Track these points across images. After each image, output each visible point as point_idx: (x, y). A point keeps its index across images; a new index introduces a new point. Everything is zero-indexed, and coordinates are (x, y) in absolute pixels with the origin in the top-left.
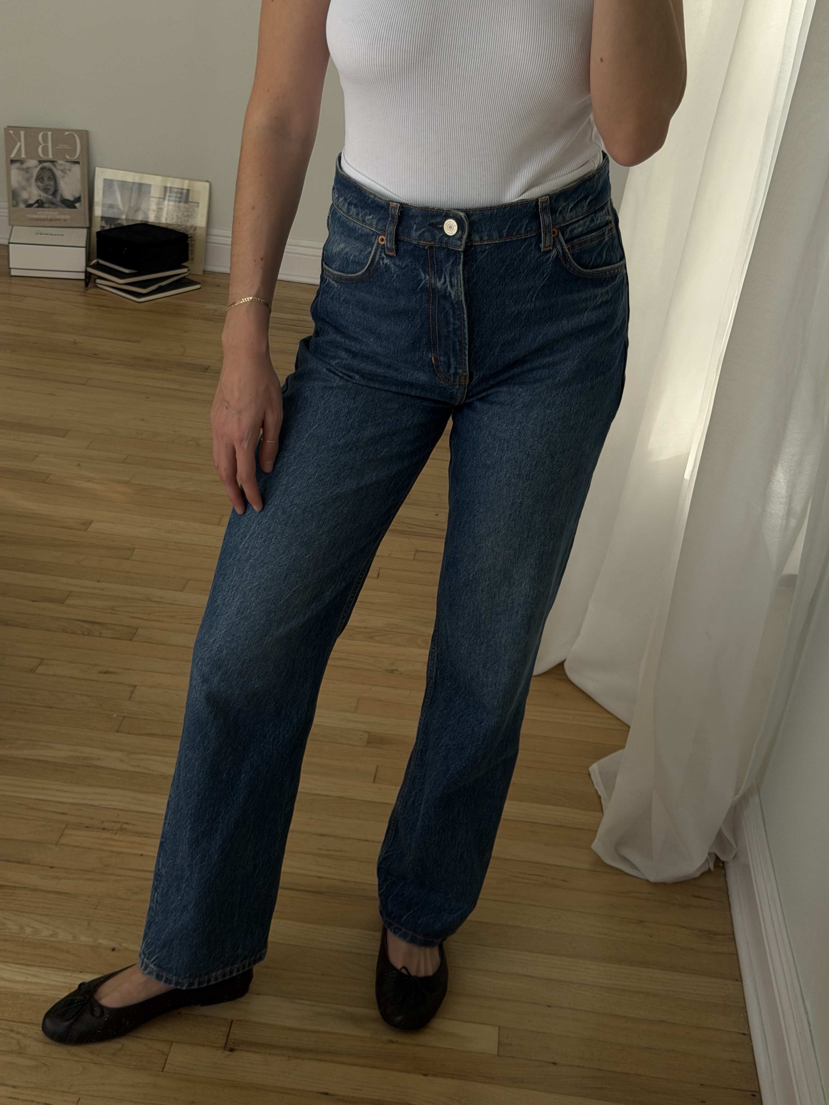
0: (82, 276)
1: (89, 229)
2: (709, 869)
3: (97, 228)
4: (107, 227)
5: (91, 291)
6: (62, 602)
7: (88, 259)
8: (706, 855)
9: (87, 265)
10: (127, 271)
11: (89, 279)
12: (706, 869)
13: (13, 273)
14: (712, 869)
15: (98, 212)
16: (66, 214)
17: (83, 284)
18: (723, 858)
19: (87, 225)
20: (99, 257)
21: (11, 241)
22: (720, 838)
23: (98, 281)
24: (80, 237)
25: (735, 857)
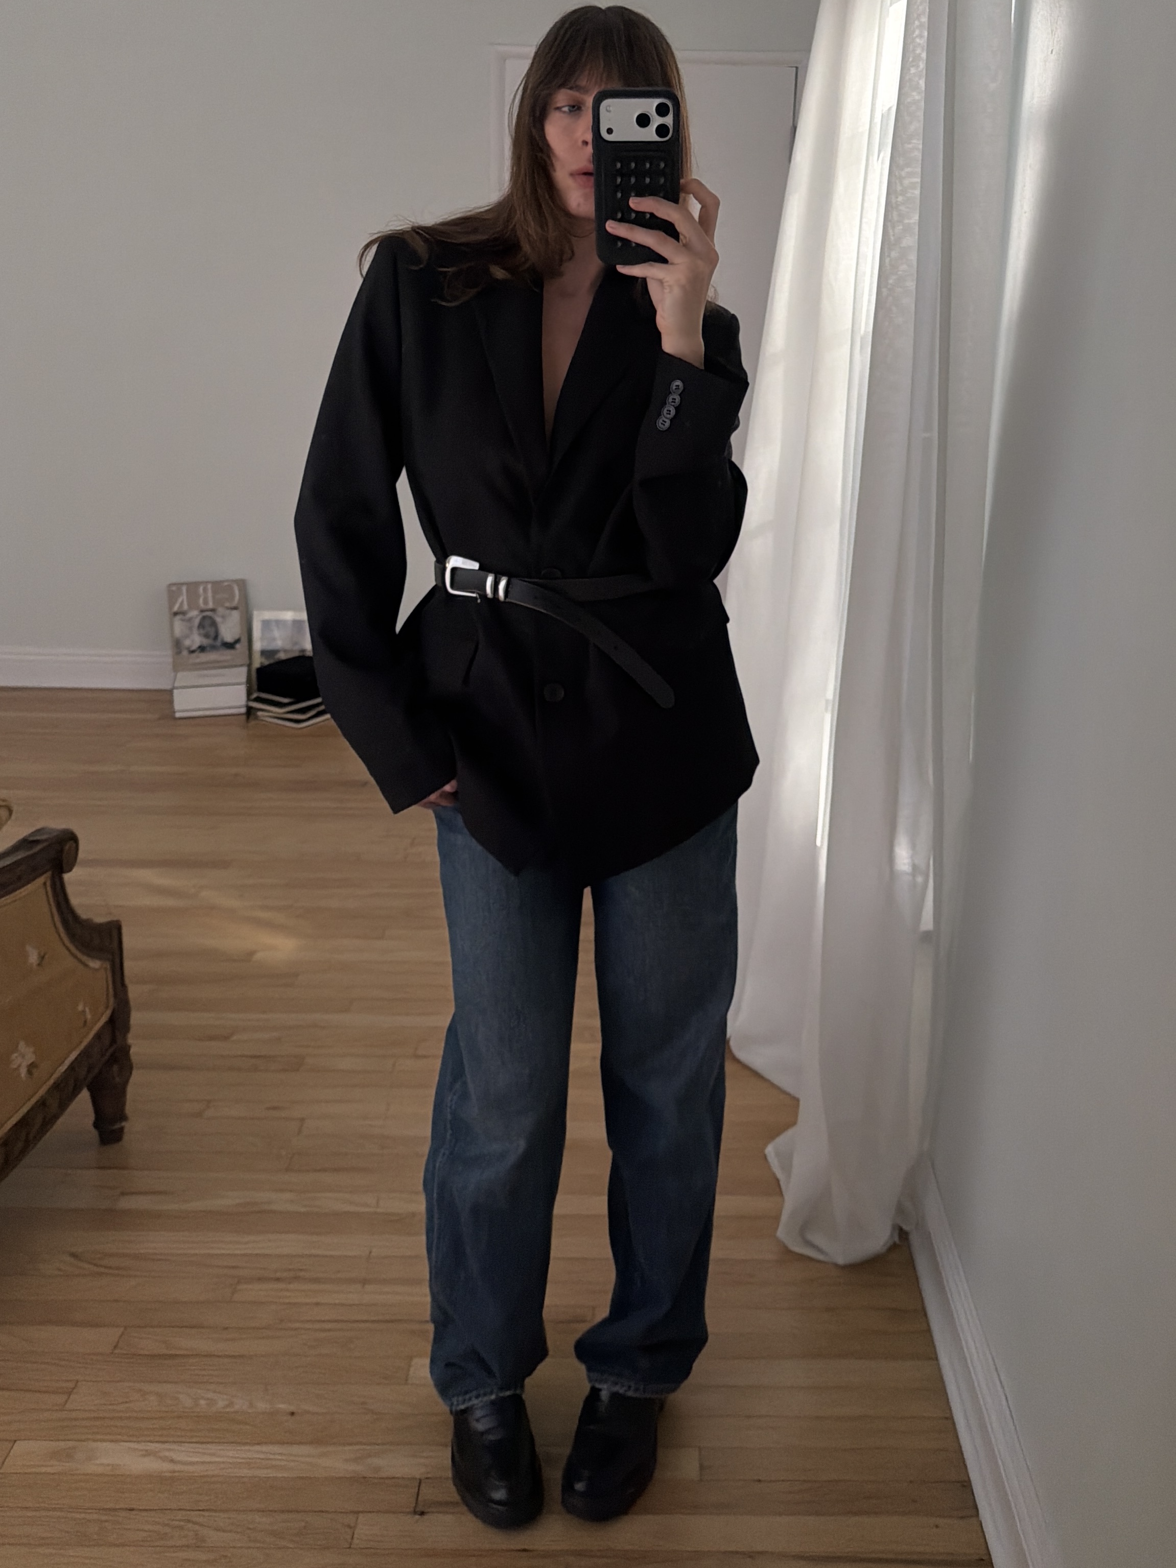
0: (243, 710)
1: (249, 666)
3: (257, 664)
4: (266, 663)
5: (253, 723)
6: (226, 1038)
7: (249, 693)
9: (249, 699)
10: (286, 700)
11: (250, 712)
13: (178, 715)
15: (258, 646)
16: (226, 655)
17: (244, 717)
19: (247, 661)
20: (260, 689)
21: (176, 685)
23: (260, 713)
24: (241, 674)
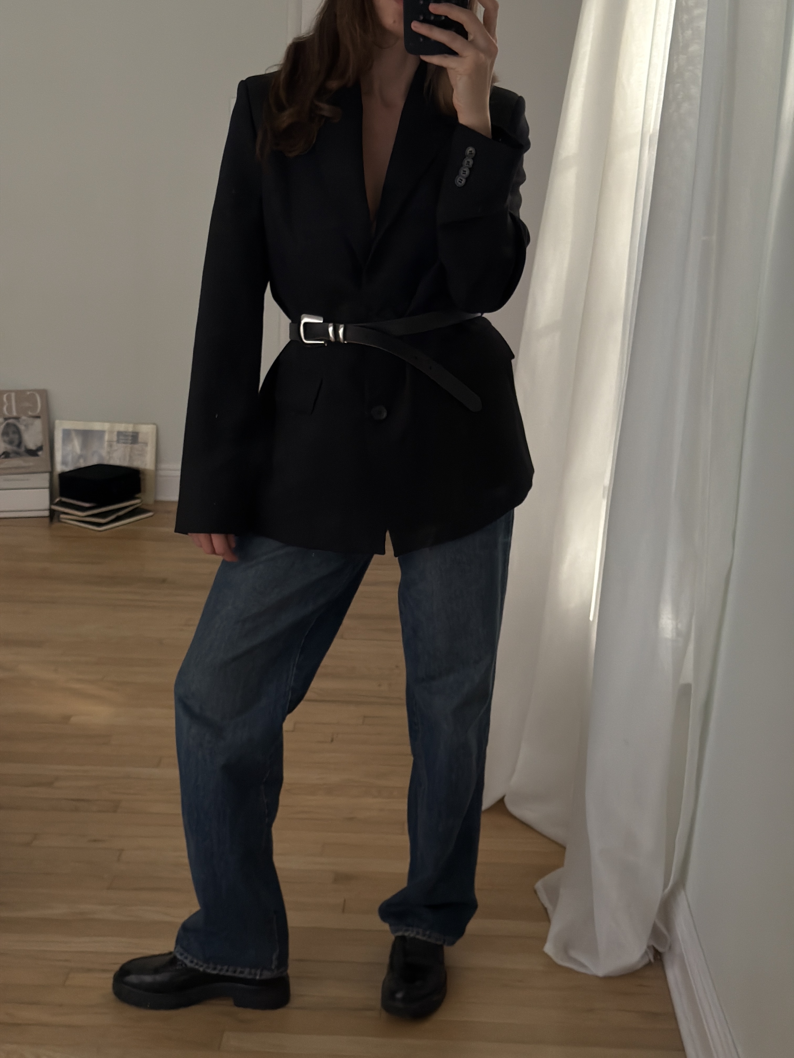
0: (47, 513)
1: (51, 473)
2: (650, 960)
3: (58, 470)
4: (68, 469)
5: (56, 525)
7: (52, 498)
8: (645, 947)
9: (51, 504)
10: (87, 505)
11: (53, 515)
12: (646, 961)
14: (652, 960)
15: (59, 457)
16: (30, 462)
17: (47, 520)
18: (660, 949)
19: (49, 469)
20: (62, 495)
22: (656, 933)
23: (62, 516)
24: (44, 480)
25: (670, 948)
